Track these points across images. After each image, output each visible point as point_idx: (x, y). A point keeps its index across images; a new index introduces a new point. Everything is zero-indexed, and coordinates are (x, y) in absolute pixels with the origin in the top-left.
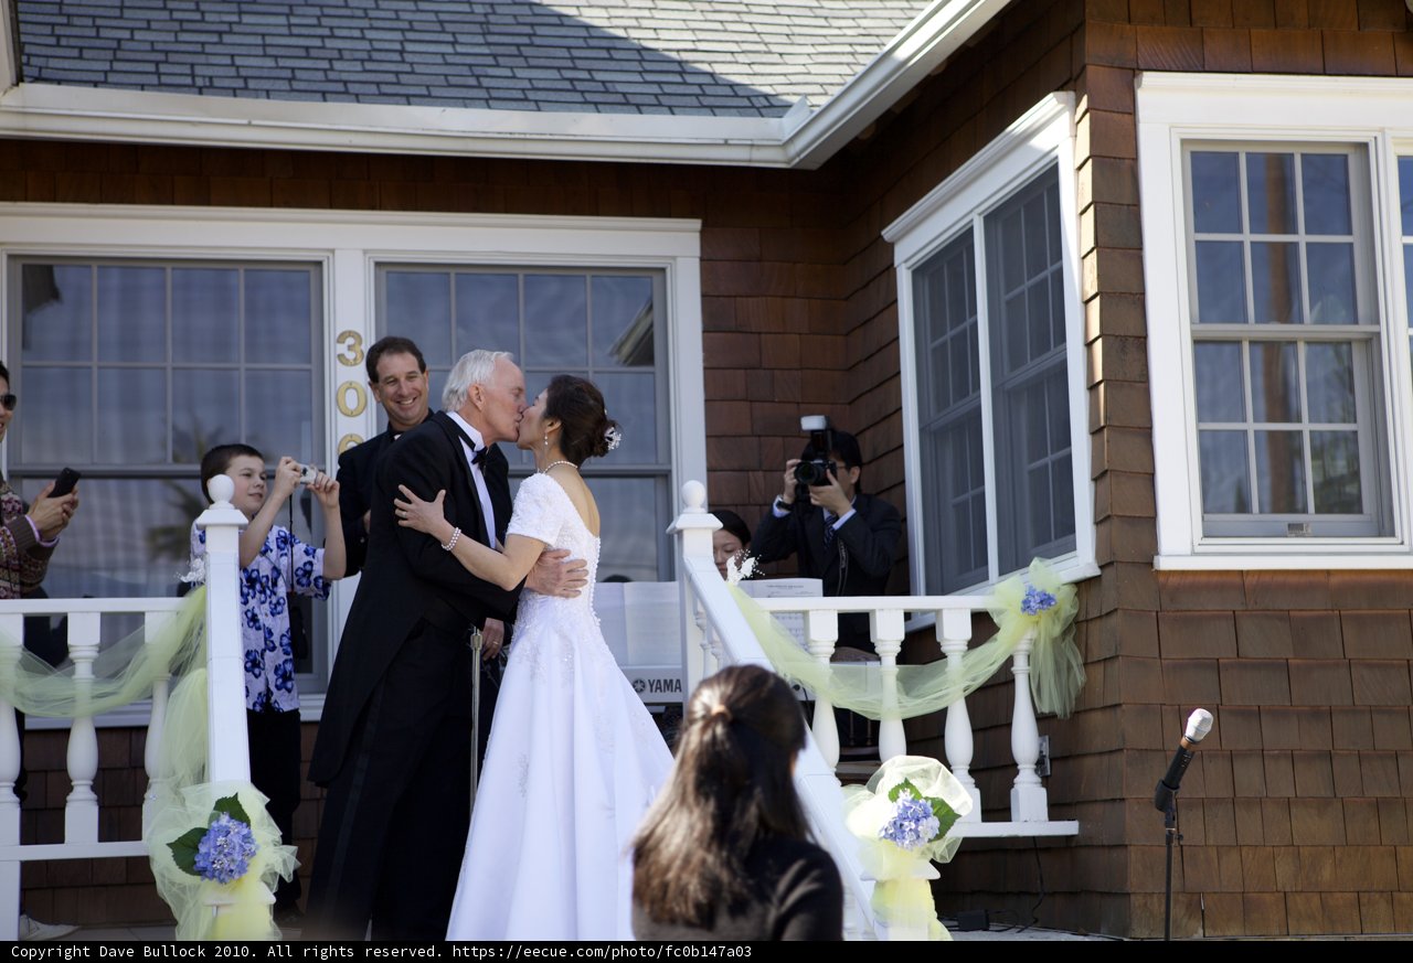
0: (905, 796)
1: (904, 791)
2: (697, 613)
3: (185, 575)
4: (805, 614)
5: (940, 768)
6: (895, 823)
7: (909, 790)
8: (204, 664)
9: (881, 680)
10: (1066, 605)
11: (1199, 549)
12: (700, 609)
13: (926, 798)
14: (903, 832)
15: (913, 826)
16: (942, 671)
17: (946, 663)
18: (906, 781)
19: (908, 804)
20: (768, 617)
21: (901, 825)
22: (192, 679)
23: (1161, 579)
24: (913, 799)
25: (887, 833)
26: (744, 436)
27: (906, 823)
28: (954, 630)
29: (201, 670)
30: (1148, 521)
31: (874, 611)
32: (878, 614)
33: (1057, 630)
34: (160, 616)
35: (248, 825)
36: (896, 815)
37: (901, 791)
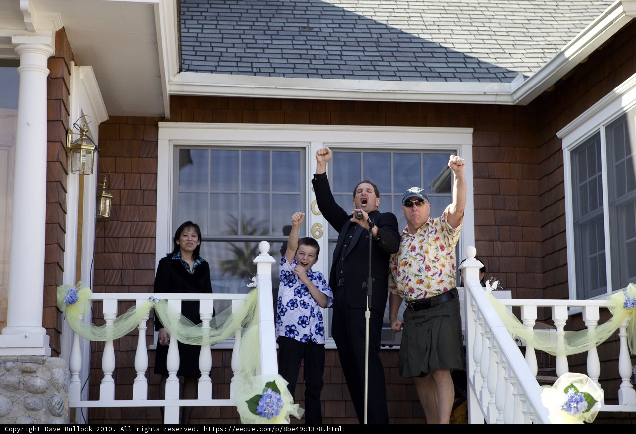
0: (572, 391)
2: (472, 305)
3: (249, 284)
5: (588, 379)
6: (567, 403)
7: (573, 389)
8: (258, 323)
9: (557, 337)
12: (474, 302)
13: (582, 393)
14: (571, 407)
15: (576, 405)
16: (586, 334)
17: (588, 331)
18: (572, 384)
19: (573, 395)
20: (504, 308)
21: (570, 404)
22: (252, 330)
24: (575, 393)
25: (563, 408)
26: (492, 225)
27: (572, 404)
28: (591, 316)
29: (257, 326)
31: (553, 306)
32: (555, 308)
34: (238, 302)
35: (280, 394)
36: (567, 400)
37: (570, 389)
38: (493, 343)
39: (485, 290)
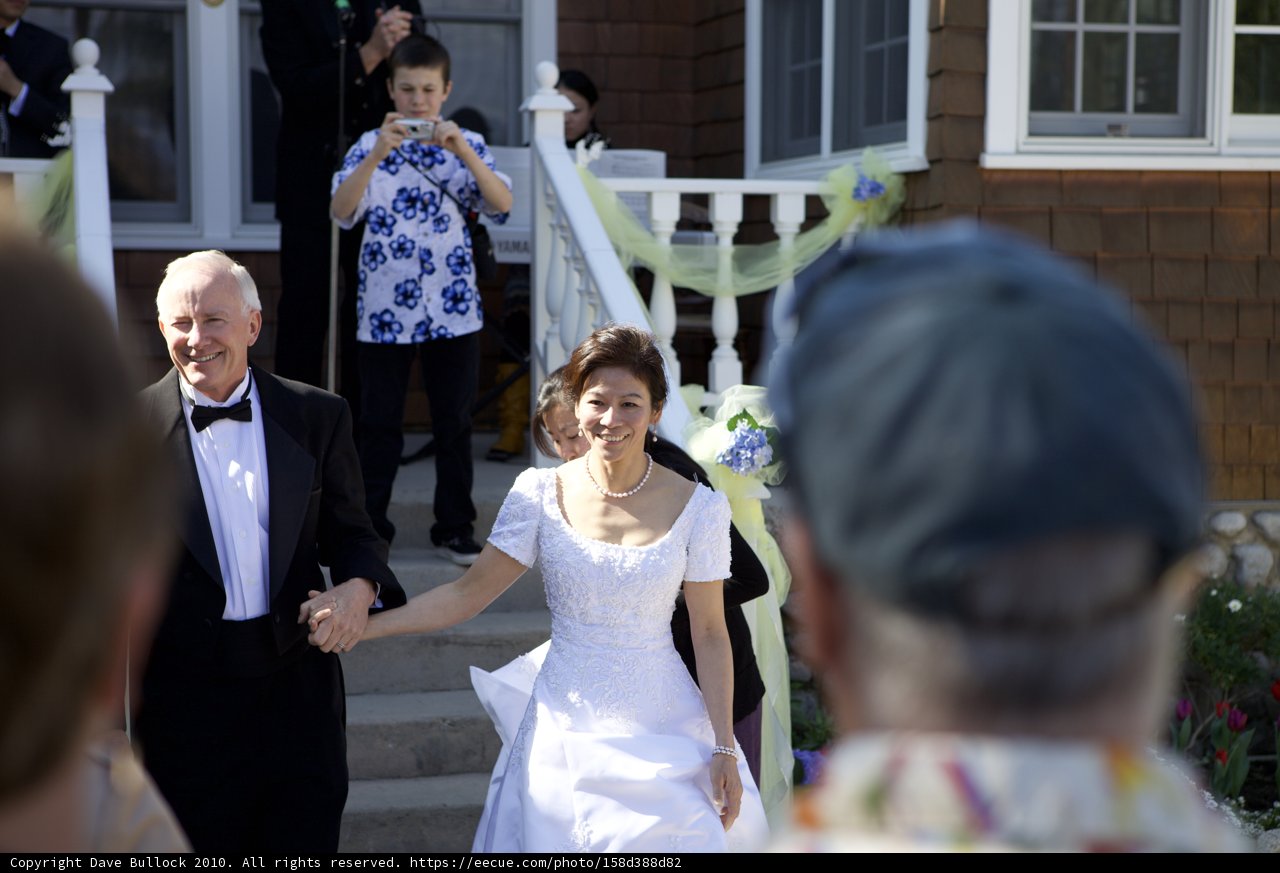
0: (743, 426)
1: (742, 421)
2: (547, 196)
4: (648, 195)
6: (732, 450)
7: (746, 421)
9: (716, 258)
10: (894, 192)
11: (1023, 148)
12: (550, 191)
13: (762, 428)
14: (740, 460)
15: (749, 455)
16: (774, 252)
18: (745, 412)
19: (744, 434)
20: (613, 199)
21: (738, 453)
23: (986, 176)
24: (750, 429)
25: (724, 460)
27: (742, 452)
28: (788, 214)
30: (976, 121)
31: (714, 193)
32: (717, 199)
33: (884, 216)
34: (29, 177)
36: (734, 443)
37: (739, 421)
38: (587, 285)
39: (574, 159)
